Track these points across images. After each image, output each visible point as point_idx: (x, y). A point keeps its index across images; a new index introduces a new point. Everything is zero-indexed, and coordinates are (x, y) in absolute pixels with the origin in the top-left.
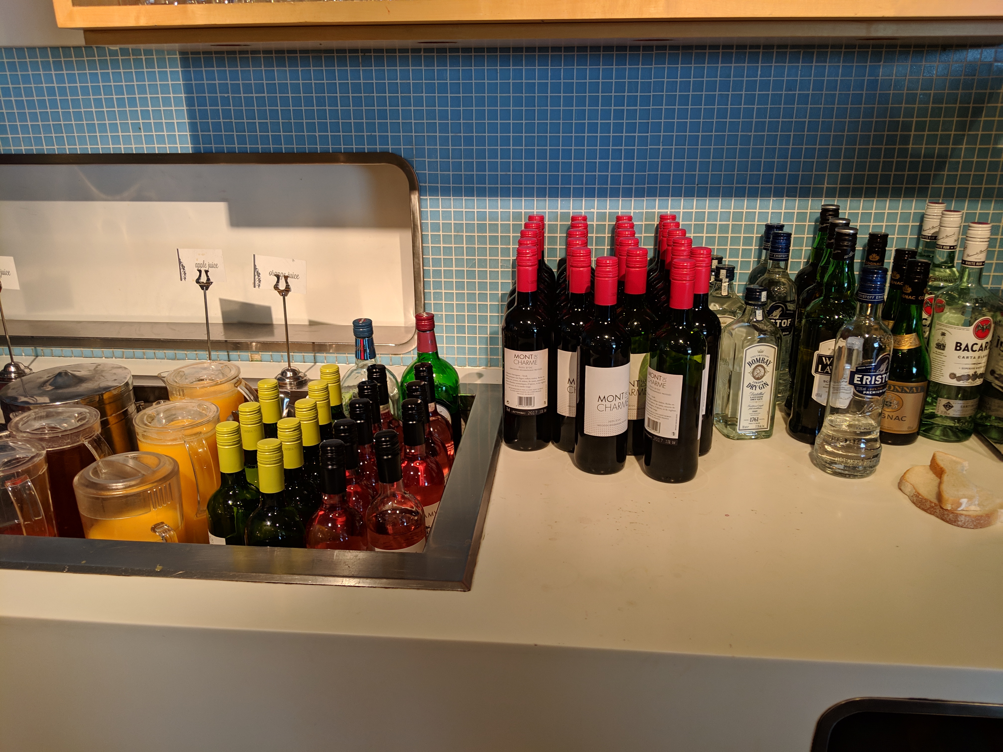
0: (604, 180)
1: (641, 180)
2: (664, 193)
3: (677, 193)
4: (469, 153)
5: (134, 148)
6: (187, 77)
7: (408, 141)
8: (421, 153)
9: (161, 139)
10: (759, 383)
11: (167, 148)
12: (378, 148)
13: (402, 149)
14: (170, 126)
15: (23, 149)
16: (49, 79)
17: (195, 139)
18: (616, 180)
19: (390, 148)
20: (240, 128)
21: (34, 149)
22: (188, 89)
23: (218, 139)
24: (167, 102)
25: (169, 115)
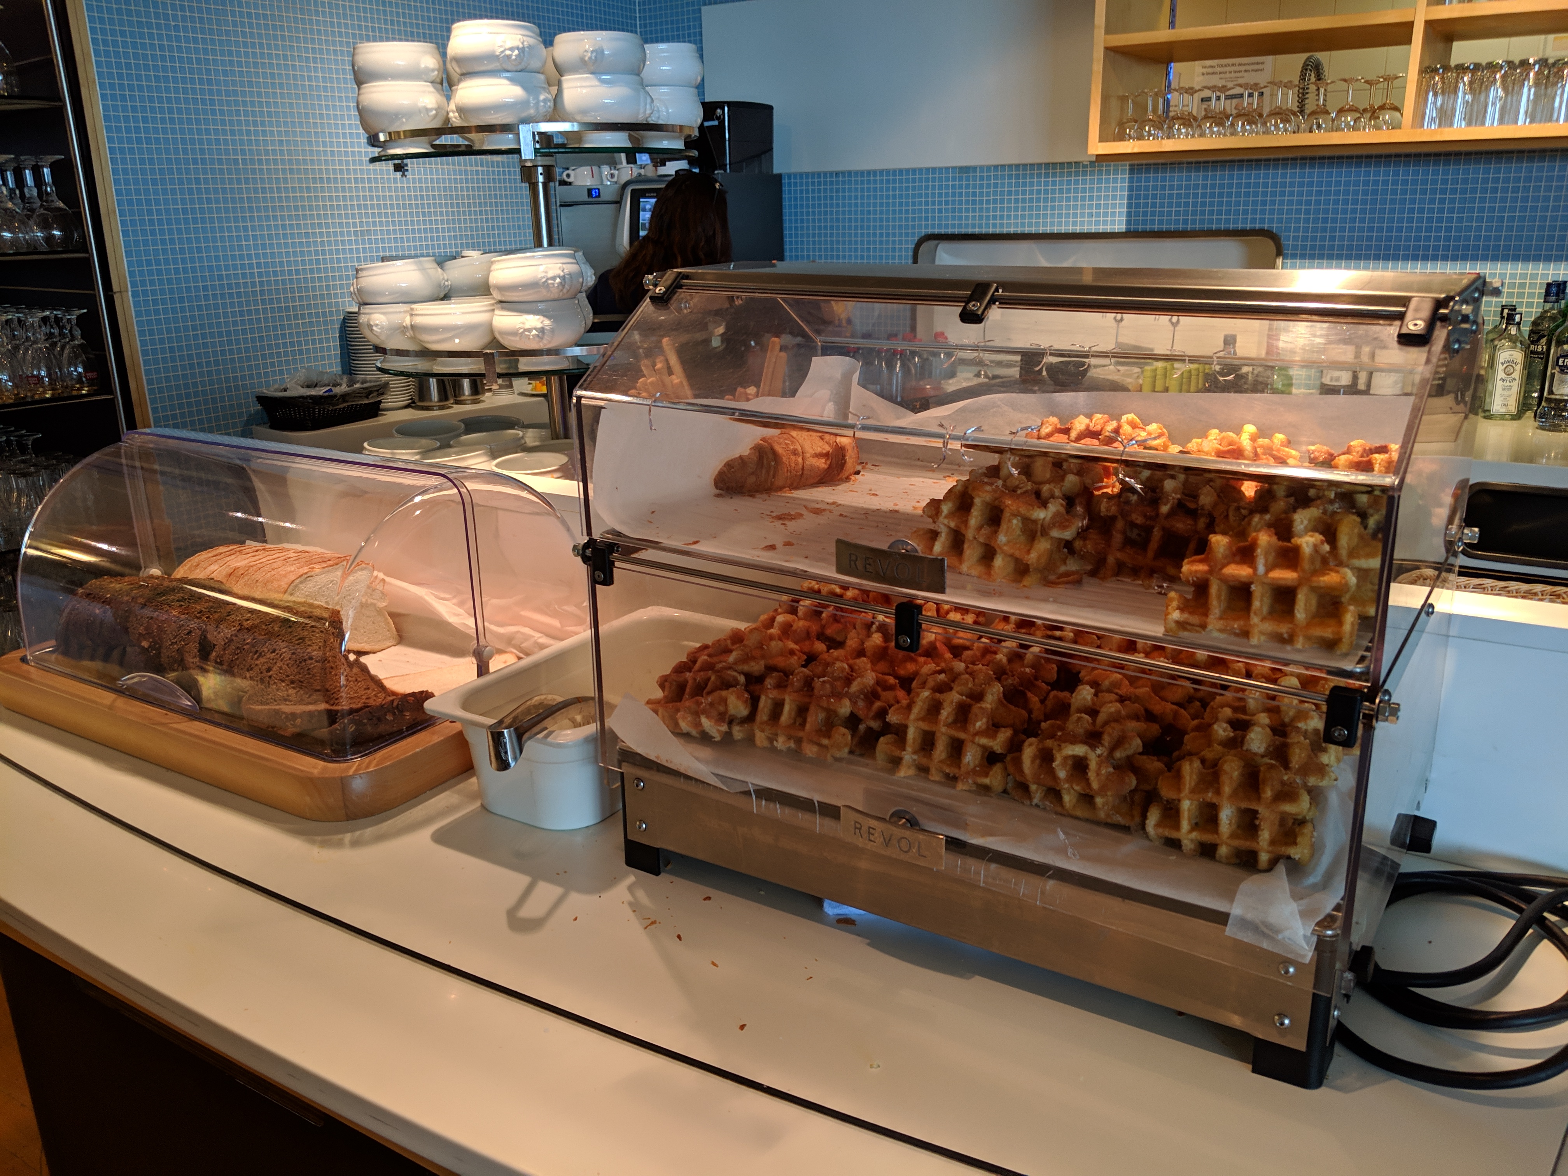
0: (1427, 248)
1: (1456, 248)
2: (1475, 258)
3: (1485, 258)
4: (1324, 230)
5: (1086, 229)
6: (1131, 180)
7: (1280, 221)
8: (1288, 229)
9: (1105, 223)
10: (1509, 378)
11: (1109, 229)
12: (1257, 226)
13: (1275, 227)
14: (1113, 214)
15: (1012, 230)
16: (1039, 184)
17: (1128, 222)
18: (1437, 248)
19: (1266, 226)
20: (1161, 214)
21: (1019, 230)
22: (1131, 189)
23: (1144, 222)
24: (1114, 197)
25: (1114, 206)
